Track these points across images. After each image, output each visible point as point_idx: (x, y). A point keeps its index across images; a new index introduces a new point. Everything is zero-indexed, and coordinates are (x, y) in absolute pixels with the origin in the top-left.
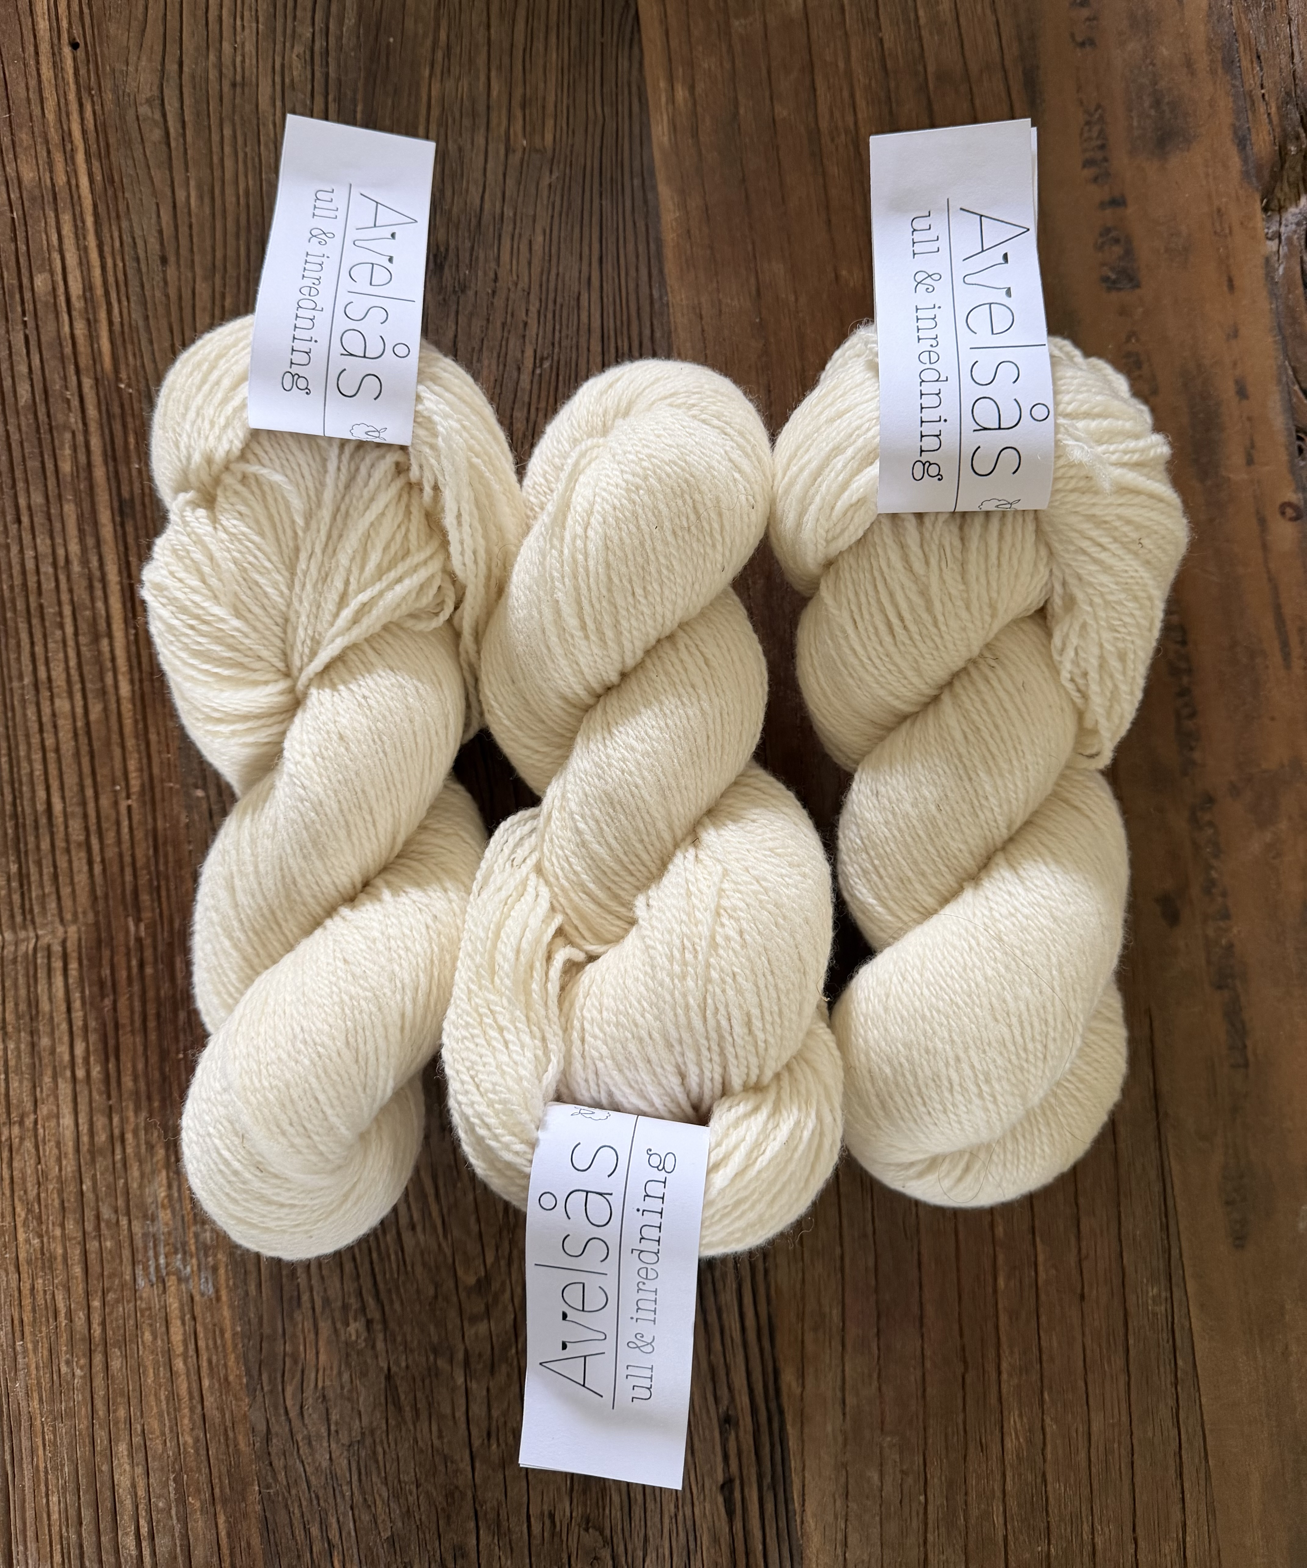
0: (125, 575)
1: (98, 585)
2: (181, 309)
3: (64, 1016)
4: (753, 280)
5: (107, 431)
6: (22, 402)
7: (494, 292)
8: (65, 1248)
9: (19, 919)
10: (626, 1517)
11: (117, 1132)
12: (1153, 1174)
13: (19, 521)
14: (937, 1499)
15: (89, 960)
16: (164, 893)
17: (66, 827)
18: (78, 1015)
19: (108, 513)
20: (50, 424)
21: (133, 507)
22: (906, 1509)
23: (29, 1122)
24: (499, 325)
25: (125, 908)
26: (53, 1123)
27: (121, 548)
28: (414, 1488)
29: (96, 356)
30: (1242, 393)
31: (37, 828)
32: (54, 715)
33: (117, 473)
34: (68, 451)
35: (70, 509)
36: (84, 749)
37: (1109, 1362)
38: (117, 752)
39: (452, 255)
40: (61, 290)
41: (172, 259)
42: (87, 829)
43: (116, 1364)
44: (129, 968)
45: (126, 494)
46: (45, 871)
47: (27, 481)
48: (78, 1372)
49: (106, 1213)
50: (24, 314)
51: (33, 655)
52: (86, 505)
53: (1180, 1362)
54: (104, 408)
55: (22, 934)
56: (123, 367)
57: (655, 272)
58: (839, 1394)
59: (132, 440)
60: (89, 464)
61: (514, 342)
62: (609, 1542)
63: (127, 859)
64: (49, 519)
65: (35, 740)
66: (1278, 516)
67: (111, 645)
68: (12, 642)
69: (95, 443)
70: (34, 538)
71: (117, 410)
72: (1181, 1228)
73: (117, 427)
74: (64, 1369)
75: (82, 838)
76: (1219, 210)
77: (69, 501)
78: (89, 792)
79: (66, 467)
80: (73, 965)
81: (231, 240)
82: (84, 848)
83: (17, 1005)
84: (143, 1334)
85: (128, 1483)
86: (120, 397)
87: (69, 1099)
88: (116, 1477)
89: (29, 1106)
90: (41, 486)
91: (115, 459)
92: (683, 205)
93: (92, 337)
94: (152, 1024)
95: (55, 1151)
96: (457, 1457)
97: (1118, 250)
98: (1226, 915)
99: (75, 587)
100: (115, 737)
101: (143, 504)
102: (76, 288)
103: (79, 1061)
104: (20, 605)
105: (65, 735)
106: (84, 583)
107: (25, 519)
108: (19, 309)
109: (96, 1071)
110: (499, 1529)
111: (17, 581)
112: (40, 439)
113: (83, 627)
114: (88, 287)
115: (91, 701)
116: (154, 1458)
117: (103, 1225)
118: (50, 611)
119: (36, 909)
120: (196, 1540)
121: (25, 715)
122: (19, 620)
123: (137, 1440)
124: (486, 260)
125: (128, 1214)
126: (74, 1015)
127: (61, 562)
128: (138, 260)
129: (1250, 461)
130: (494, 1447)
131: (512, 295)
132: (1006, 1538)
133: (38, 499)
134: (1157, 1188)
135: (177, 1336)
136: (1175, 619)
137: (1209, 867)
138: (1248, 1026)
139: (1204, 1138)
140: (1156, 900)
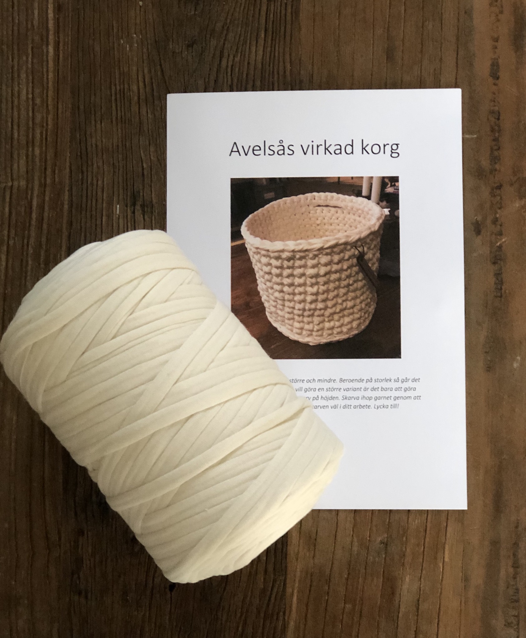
0: (57, 36)
1: (45, 39)
13: (13, 7)
17: (19, 140)
31: (6, 139)
32: (19, 92)
35: (36, 5)
38: (45, 110)
42: (28, 141)
64: (27, 8)
65: (10, 101)
67: (47, 65)
70: (19, 15)
75: (25, 144)
78: (31, 126)
82: (25, 149)
98: (500, 233)
100: (44, 104)
105: (23, 100)
107: (16, 7)
109: (18, 243)
113: (36, 56)
115: (36, 87)
126: (12, 219)
127: (30, 26)
136: (496, 108)
137: (496, 213)
138: (504, 280)
139: (479, 324)
140: (472, 224)
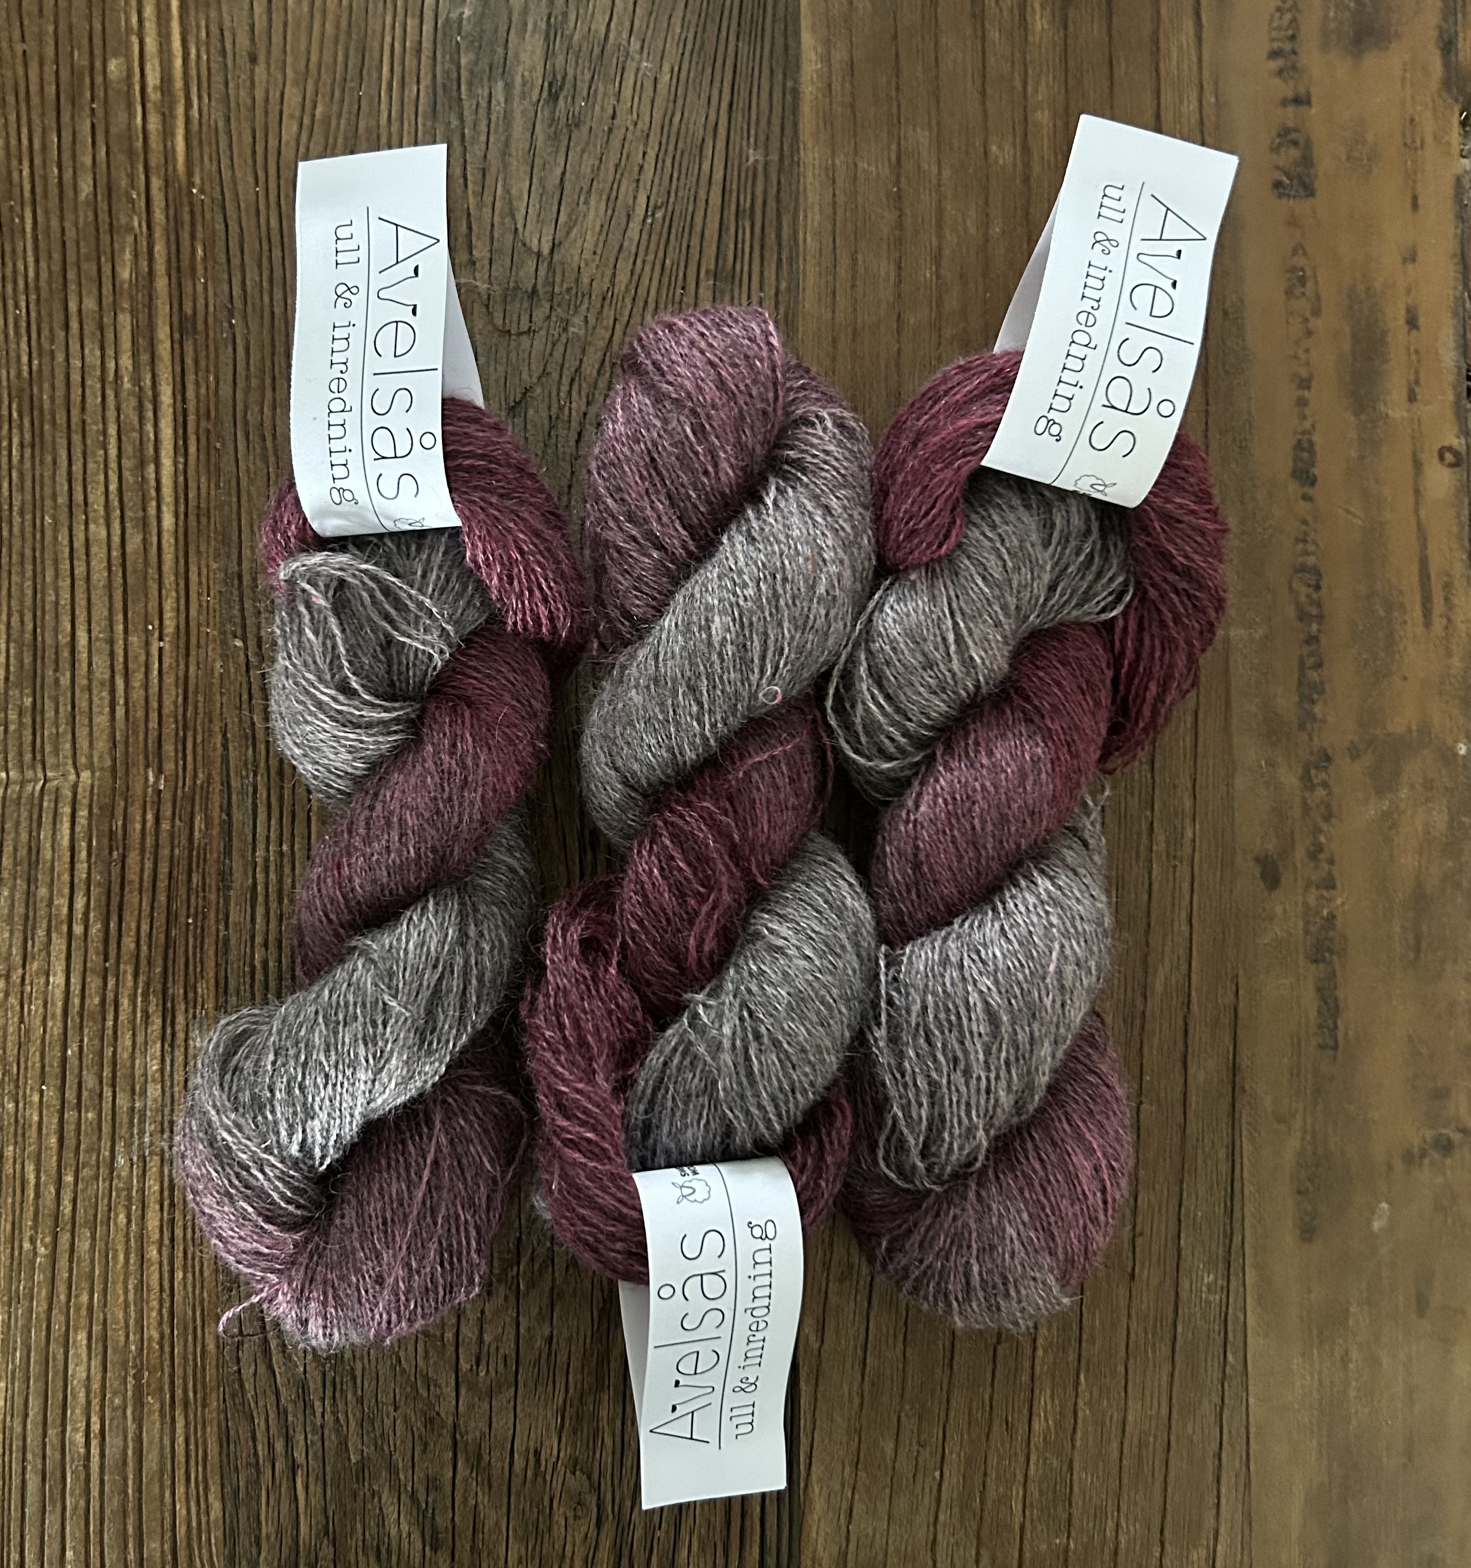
0: (179, 397)
1: (149, 406)
2: (266, 113)
3: (67, 865)
4: (894, 147)
5: (173, 238)
6: (82, 196)
7: (610, 130)
8: (41, 1116)
9: (28, 757)
10: (617, 1464)
11: (110, 996)
12: (1222, 1153)
13: (67, 327)
14: (952, 1479)
15: (100, 808)
16: (189, 745)
17: (90, 664)
18: (82, 867)
19: (167, 329)
20: (111, 224)
21: (194, 324)
22: (919, 1485)
23: (16, 976)
24: (612, 169)
25: (146, 758)
26: (42, 981)
27: (178, 369)
28: (391, 1409)
29: (169, 155)
30: (1412, 322)
31: (57, 662)
32: (87, 540)
33: (180, 284)
34: (128, 256)
35: (125, 320)
36: (118, 580)
37: (1154, 1351)
38: (154, 587)
39: (568, 85)
40: (137, 77)
41: (262, 58)
42: (112, 667)
43: (83, 1245)
44: (144, 822)
45: (188, 309)
46: (61, 709)
47: (80, 284)
48: (42, 1250)
49: (90, 1081)
50: (93, 100)
51: (70, 473)
52: (143, 318)
53: (1230, 1357)
54: (172, 213)
55: (29, 774)
56: (197, 170)
57: (788, 126)
58: (860, 1353)
59: (200, 252)
60: (151, 272)
61: (626, 187)
62: (597, 1489)
63: (154, 704)
64: (101, 328)
65: (65, 566)
66: (1436, 460)
67: (157, 472)
68: (49, 458)
69: (159, 248)
70: (82, 347)
71: (187, 218)
72: (1247, 1214)
73: (185, 237)
74: (27, 1245)
75: (107, 676)
76: (1412, 120)
77: (123, 309)
78: (119, 628)
79: (125, 274)
80: (83, 813)
81: (328, 44)
82: (107, 688)
83: (15, 849)
84: (117, 1215)
85: (84, 1375)
86: (191, 204)
87: (63, 956)
89: (18, 959)
90: (95, 291)
91: (179, 269)
92: (826, 58)
93: (167, 133)
94: (162, 884)
95: (41, 1010)
96: (442, 1382)
97: (1295, 153)
98: (1329, 883)
99: (124, 406)
100: (152, 572)
101: (206, 322)
102: (153, 79)
103: (78, 915)
104: (61, 419)
105: (98, 565)
106: (133, 402)
107: (74, 325)
108: (88, 95)
109: (95, 928)
110: (477, 1462)
111: (60, 392)
112: (98, 239)
113: (128, 449)
114: (166, 78)
115: (129, 531)
116: (115, 1350)
117: (85, 1094)
118: (93, 428)
119: (48, 748)
120: (150, 1443)
121: (56, 538)
122: (58, 434)
123: (96, 1329)
124: (605, 94)
125: (114, 1086)
126: (77, 866)
127: (111, 377)
128: (223, 52)
129: (1412, 398)
130: (482, 1374)
131: (629, 135)
132: (1022, 1527)
133: (90, 304)
134: (1224, 1168)
135: (153, 1222)
136: (1311, 560)
137: (1317, 830)
138: (1341, 1005)
139: (1281, 1120)
140: (1257, 860)
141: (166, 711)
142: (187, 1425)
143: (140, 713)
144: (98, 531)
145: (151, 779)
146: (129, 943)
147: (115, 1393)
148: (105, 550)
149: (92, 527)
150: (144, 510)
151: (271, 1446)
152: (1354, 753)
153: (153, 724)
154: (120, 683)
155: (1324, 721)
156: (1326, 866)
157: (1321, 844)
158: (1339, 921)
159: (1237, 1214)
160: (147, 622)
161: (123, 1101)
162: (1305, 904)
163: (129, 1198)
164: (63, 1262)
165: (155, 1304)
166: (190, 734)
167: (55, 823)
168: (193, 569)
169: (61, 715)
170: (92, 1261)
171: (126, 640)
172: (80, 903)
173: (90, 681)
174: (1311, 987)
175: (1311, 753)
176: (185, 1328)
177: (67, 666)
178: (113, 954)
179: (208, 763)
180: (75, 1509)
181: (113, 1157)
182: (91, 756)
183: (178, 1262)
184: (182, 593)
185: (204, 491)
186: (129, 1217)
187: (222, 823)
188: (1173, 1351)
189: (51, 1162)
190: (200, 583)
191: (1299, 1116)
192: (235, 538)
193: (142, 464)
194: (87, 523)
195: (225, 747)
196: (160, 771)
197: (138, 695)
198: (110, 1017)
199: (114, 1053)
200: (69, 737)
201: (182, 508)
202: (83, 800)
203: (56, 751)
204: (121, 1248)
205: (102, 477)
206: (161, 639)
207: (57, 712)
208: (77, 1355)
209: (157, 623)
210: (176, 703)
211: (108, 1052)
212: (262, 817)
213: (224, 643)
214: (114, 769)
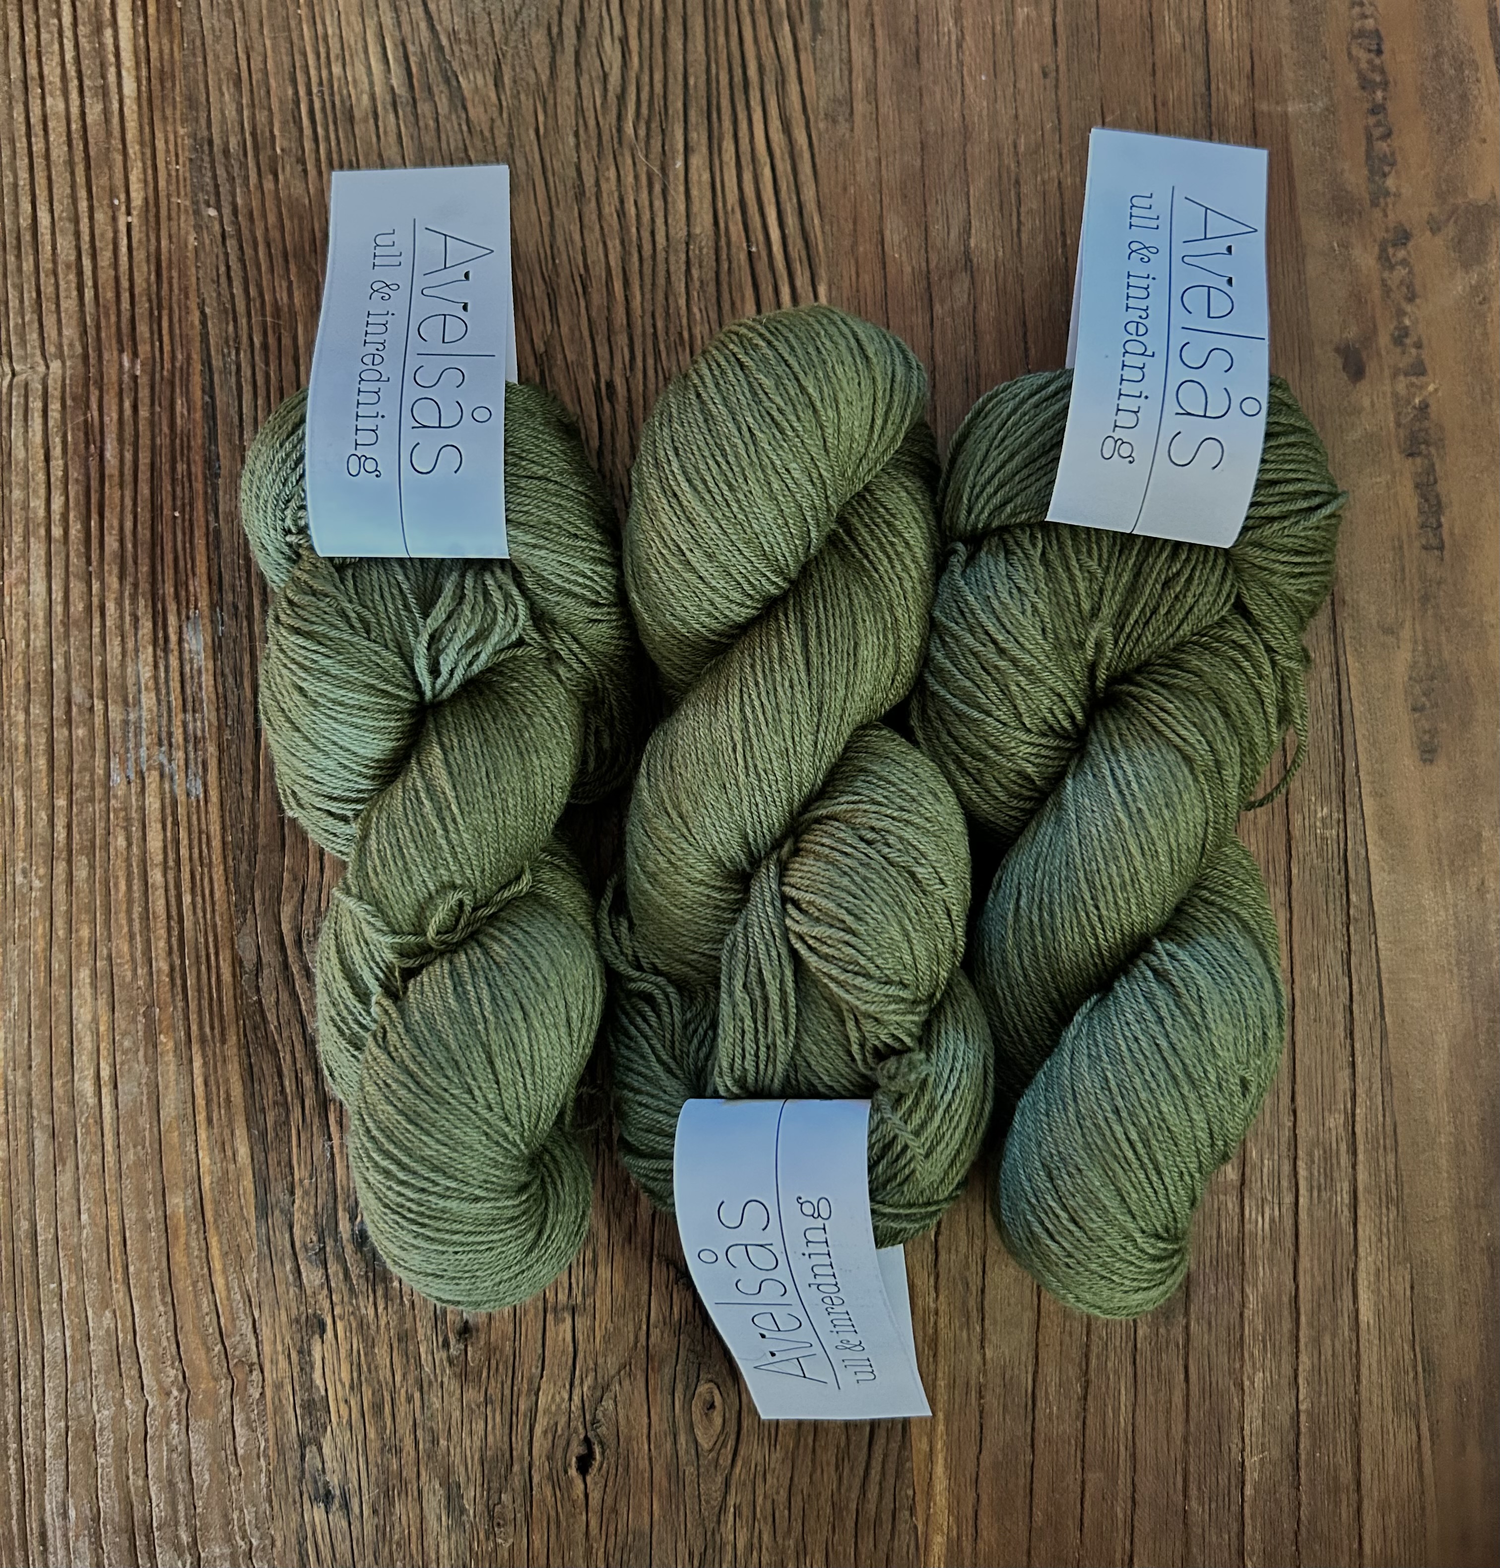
3: (42, 464)
8: (28, 737)
11: (95, 601)
12: (1326, 671)
15: (74, 399)
16: (165, 325)
18: (57, 464)
25: (120, 341)
26: (22, 589)
31: (18, 247)
32: (44, 114)
36: (79, 156)
42: (78, 247)
43: (81, 874)
44: (121, 411)
46: (27, 298)
48: (37, 883)
49: (78, 694)
51: (23, 45)
53: (1353, 898)
63: (125, 284)
65: (23, 144)
67: (115, 36)
72: (1359, 737)
74: (19, 879)
78: (83, 205)
80: (55, 406)
82: (74, 270)
84: (116, 839)
85: (89, 1017)
87: (43, 561)
88: (75, 1009)
94: (144, 477)
95: (23, 623)
100: (116, 143)
103: (56, 517)
105: (57, 140)
109: (75, 529)
113: (83, 14)
115: (88, 101)
116: (121, 987)
117: (74, 709)
119: (14, 340)
120: (166, 1085)
122: (9, 8)
123: (102, 966)
125: (104, 698)
126: (52, 464)
134: (1330, 689)
135: (155, 843)
136: (1370, 24)
137: (1401, 313)
138: (1444, 500)
139: (1389, 631)
140: (1337, 350)
141: (137, 291)
142: (205, 1064)
143: (110, 295)
144: (55, 104)
145: (126, 364)
146: (111, 543)
147: (124, 1035)
148: (64, 122)
149: (49, 101)
150: (104, 77)
151: (299, 1081)
152: (1435, 228)
153: (125, 305)
154: (87, 263)
155: (1398, 195)
156: (1414, 351)
157: (1406, 328)
158: (1433, 408)
159: (1348, 739)
160: (113, 194)
161: (115, 714)
162: (1395, 394)
163: (128, 819)
164: (60, 894)
165: (163, 932)
166: (165, 313)
167: (26, 420)
168: (159, 135)
169: (27, 303)
170: (92, 891)
171: (91, 218)
172: (57, 504)
173: (55, 262)
174: (1409, 485)
175: (1387, 231)
176: (198, 957)
177: (30, 251)
178: (95, 556)
179: (186, 341)
180: (88, 1166)
181: (108, 776)
182: (60, 346)
183: (186, 885)
184: (149, 163)
185: (166, 51)
186: (129, 839)
187: (205, 405)
188: (1289, 894)
189: (41, 785)
190: (168, 151)
191: (1408, 625)
192: (203, 99)
193: (98, 30)
194: (43, 98)
195: (204, 322)
196: (135, 354)
197: (106, 275)
198: (96, 622)
199: (104, 663)
200: (36, 325)
201: (144, 73)
202: (54, 392)
203: (23, 342)
204: (122, 874)
205: (56, 47)
206: (129, 213)
207: (22, 301)
208: (80, 995)
209: (123, 197)
210: (148, 280)
211: (97, 661)
212: (247, 397)
213: (197, 213)
214: (85, 357)
